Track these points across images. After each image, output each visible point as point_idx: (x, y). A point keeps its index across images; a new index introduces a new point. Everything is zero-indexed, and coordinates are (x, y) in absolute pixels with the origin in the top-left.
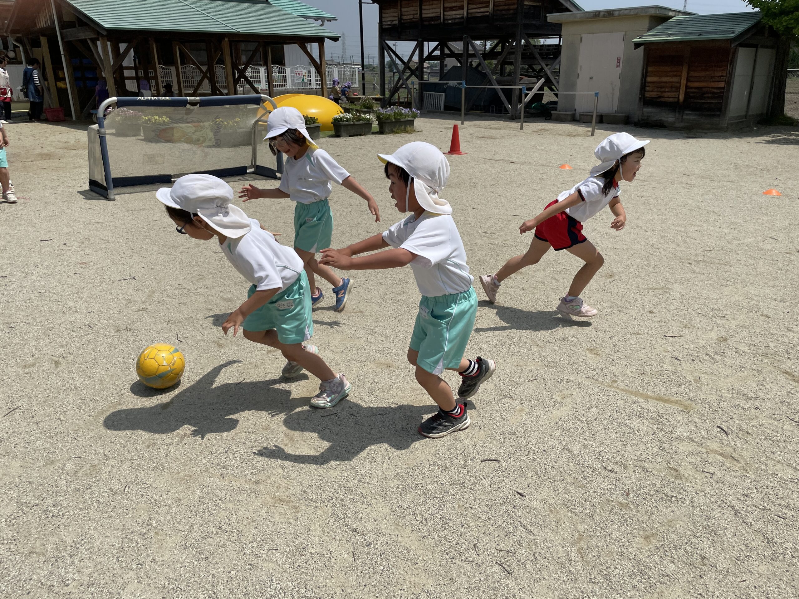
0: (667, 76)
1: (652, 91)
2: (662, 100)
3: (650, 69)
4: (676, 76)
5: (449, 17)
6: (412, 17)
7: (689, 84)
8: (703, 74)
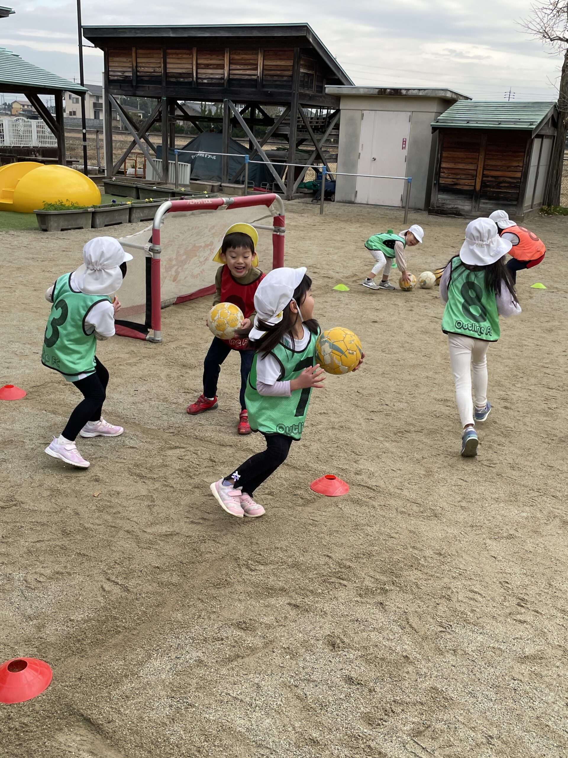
0: (464, 163)
1: (447, 178)
2: (458, 187)
3: (445, 154)
4: (473, 164)
5: (204, 76)
6: (152, 71)
7: (486, 172)
8: (499, 163)
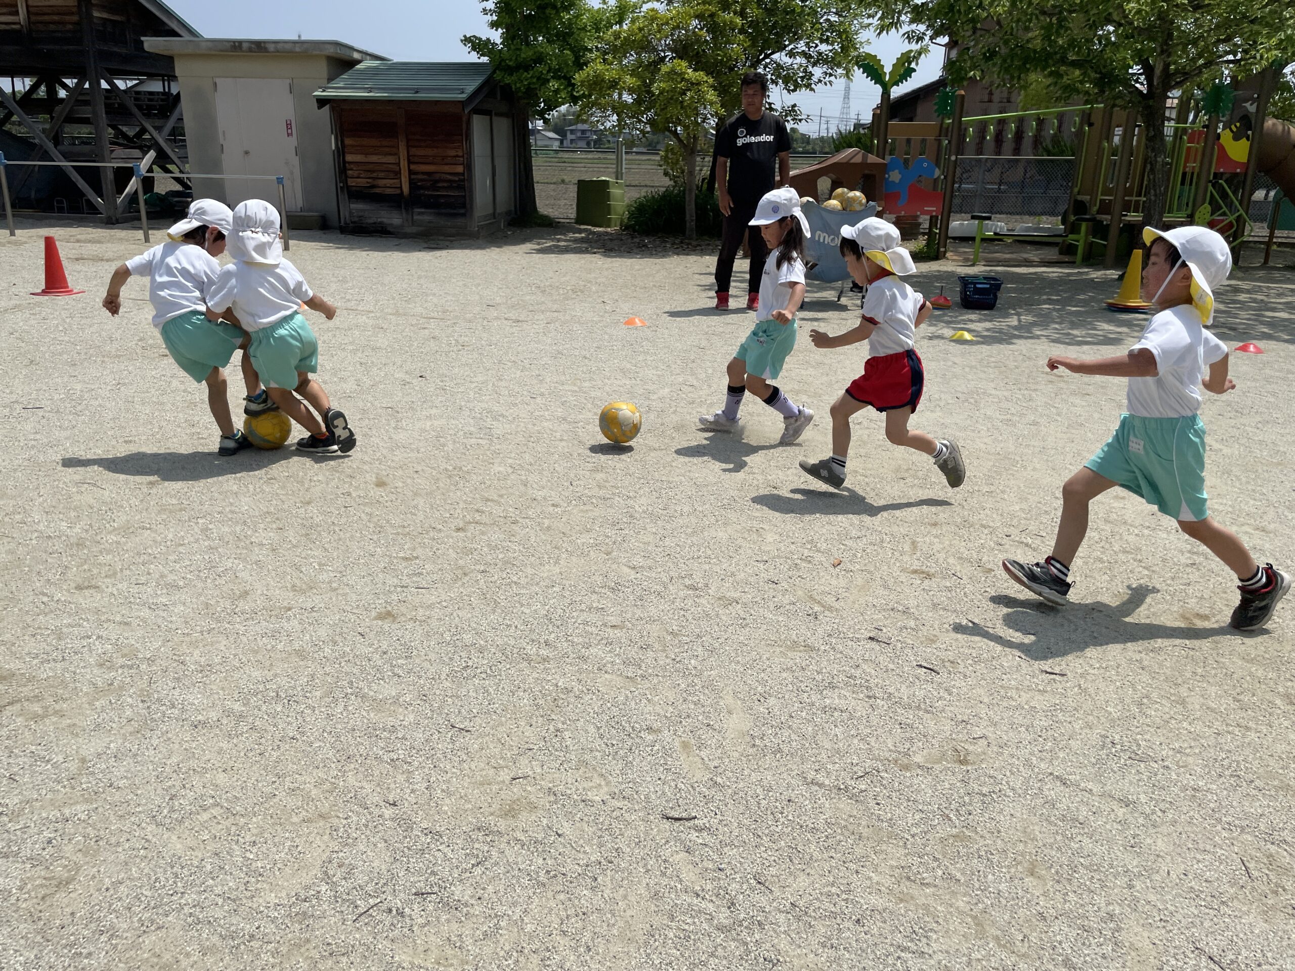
0: (376, 154)
1: (358, 177)
2: (377, 191)
3: (348, 141)
4: (391, 154)
7: (413, 167)
8: (429, 152)
